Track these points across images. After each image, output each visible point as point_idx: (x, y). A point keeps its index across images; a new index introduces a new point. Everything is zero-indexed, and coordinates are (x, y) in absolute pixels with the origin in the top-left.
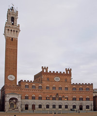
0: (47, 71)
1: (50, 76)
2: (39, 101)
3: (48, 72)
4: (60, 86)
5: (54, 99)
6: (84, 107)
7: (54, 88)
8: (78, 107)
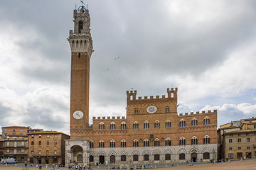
0: (134, 98)
1: (139, 107)
2: (122, 149)
3: (137, 98)
4: (157, 121)
5: (146, 144)
6: (200, 156)
7: (146, 125)
8: (188, 157)
